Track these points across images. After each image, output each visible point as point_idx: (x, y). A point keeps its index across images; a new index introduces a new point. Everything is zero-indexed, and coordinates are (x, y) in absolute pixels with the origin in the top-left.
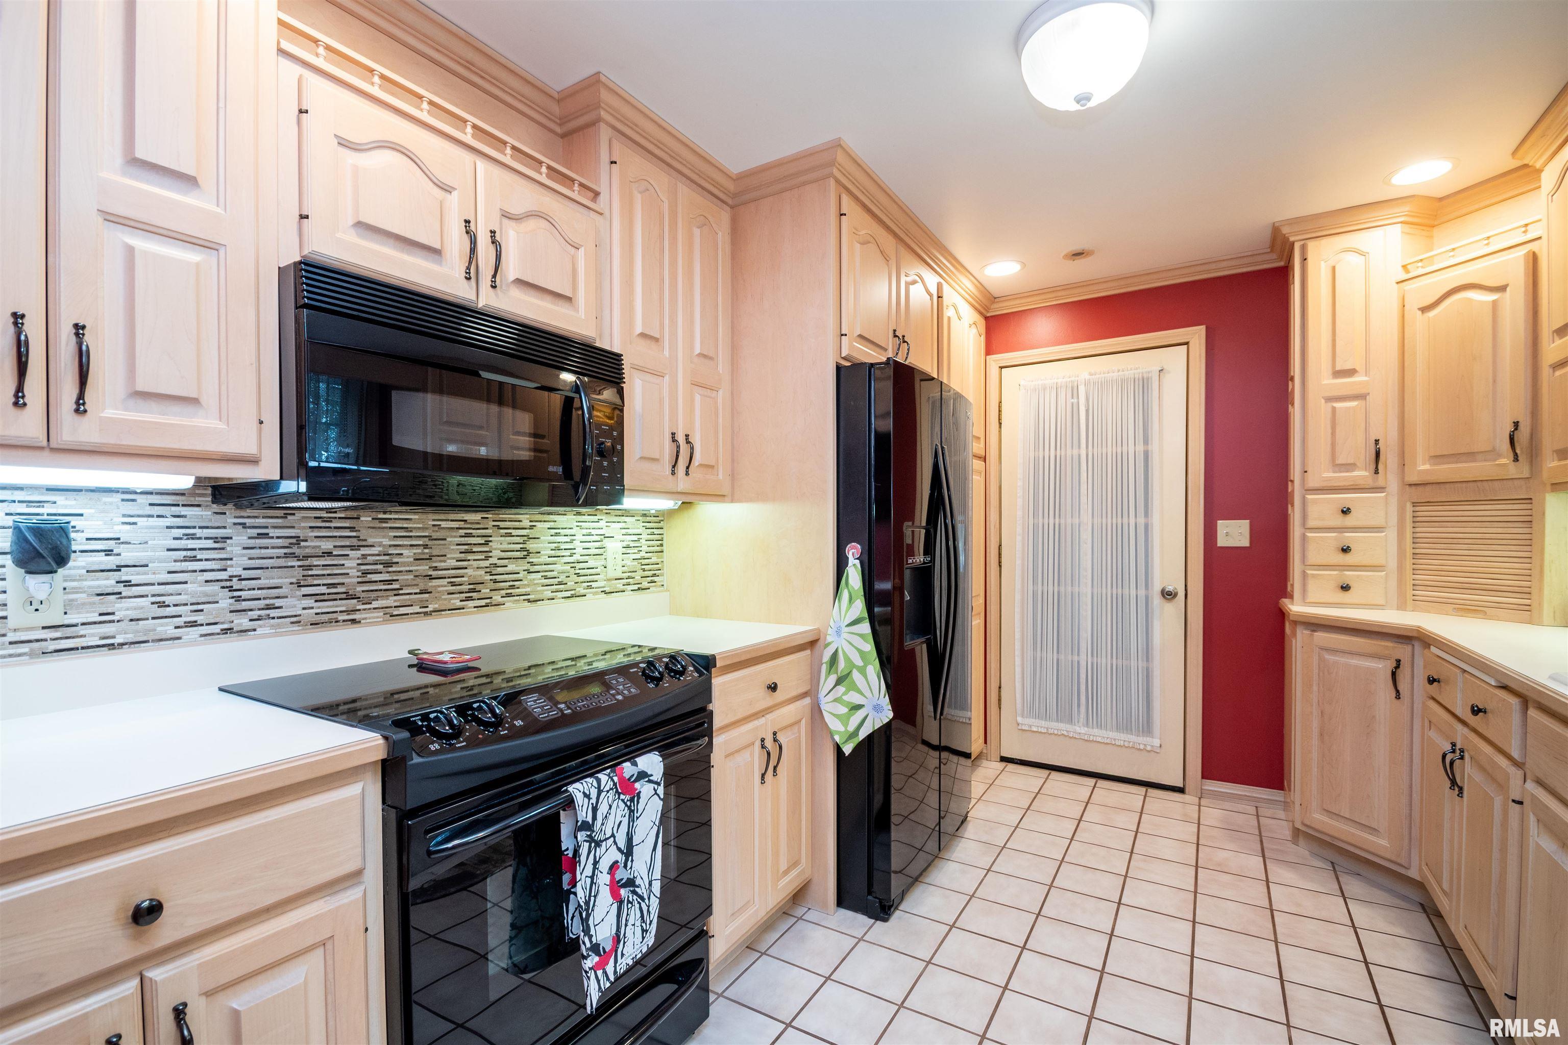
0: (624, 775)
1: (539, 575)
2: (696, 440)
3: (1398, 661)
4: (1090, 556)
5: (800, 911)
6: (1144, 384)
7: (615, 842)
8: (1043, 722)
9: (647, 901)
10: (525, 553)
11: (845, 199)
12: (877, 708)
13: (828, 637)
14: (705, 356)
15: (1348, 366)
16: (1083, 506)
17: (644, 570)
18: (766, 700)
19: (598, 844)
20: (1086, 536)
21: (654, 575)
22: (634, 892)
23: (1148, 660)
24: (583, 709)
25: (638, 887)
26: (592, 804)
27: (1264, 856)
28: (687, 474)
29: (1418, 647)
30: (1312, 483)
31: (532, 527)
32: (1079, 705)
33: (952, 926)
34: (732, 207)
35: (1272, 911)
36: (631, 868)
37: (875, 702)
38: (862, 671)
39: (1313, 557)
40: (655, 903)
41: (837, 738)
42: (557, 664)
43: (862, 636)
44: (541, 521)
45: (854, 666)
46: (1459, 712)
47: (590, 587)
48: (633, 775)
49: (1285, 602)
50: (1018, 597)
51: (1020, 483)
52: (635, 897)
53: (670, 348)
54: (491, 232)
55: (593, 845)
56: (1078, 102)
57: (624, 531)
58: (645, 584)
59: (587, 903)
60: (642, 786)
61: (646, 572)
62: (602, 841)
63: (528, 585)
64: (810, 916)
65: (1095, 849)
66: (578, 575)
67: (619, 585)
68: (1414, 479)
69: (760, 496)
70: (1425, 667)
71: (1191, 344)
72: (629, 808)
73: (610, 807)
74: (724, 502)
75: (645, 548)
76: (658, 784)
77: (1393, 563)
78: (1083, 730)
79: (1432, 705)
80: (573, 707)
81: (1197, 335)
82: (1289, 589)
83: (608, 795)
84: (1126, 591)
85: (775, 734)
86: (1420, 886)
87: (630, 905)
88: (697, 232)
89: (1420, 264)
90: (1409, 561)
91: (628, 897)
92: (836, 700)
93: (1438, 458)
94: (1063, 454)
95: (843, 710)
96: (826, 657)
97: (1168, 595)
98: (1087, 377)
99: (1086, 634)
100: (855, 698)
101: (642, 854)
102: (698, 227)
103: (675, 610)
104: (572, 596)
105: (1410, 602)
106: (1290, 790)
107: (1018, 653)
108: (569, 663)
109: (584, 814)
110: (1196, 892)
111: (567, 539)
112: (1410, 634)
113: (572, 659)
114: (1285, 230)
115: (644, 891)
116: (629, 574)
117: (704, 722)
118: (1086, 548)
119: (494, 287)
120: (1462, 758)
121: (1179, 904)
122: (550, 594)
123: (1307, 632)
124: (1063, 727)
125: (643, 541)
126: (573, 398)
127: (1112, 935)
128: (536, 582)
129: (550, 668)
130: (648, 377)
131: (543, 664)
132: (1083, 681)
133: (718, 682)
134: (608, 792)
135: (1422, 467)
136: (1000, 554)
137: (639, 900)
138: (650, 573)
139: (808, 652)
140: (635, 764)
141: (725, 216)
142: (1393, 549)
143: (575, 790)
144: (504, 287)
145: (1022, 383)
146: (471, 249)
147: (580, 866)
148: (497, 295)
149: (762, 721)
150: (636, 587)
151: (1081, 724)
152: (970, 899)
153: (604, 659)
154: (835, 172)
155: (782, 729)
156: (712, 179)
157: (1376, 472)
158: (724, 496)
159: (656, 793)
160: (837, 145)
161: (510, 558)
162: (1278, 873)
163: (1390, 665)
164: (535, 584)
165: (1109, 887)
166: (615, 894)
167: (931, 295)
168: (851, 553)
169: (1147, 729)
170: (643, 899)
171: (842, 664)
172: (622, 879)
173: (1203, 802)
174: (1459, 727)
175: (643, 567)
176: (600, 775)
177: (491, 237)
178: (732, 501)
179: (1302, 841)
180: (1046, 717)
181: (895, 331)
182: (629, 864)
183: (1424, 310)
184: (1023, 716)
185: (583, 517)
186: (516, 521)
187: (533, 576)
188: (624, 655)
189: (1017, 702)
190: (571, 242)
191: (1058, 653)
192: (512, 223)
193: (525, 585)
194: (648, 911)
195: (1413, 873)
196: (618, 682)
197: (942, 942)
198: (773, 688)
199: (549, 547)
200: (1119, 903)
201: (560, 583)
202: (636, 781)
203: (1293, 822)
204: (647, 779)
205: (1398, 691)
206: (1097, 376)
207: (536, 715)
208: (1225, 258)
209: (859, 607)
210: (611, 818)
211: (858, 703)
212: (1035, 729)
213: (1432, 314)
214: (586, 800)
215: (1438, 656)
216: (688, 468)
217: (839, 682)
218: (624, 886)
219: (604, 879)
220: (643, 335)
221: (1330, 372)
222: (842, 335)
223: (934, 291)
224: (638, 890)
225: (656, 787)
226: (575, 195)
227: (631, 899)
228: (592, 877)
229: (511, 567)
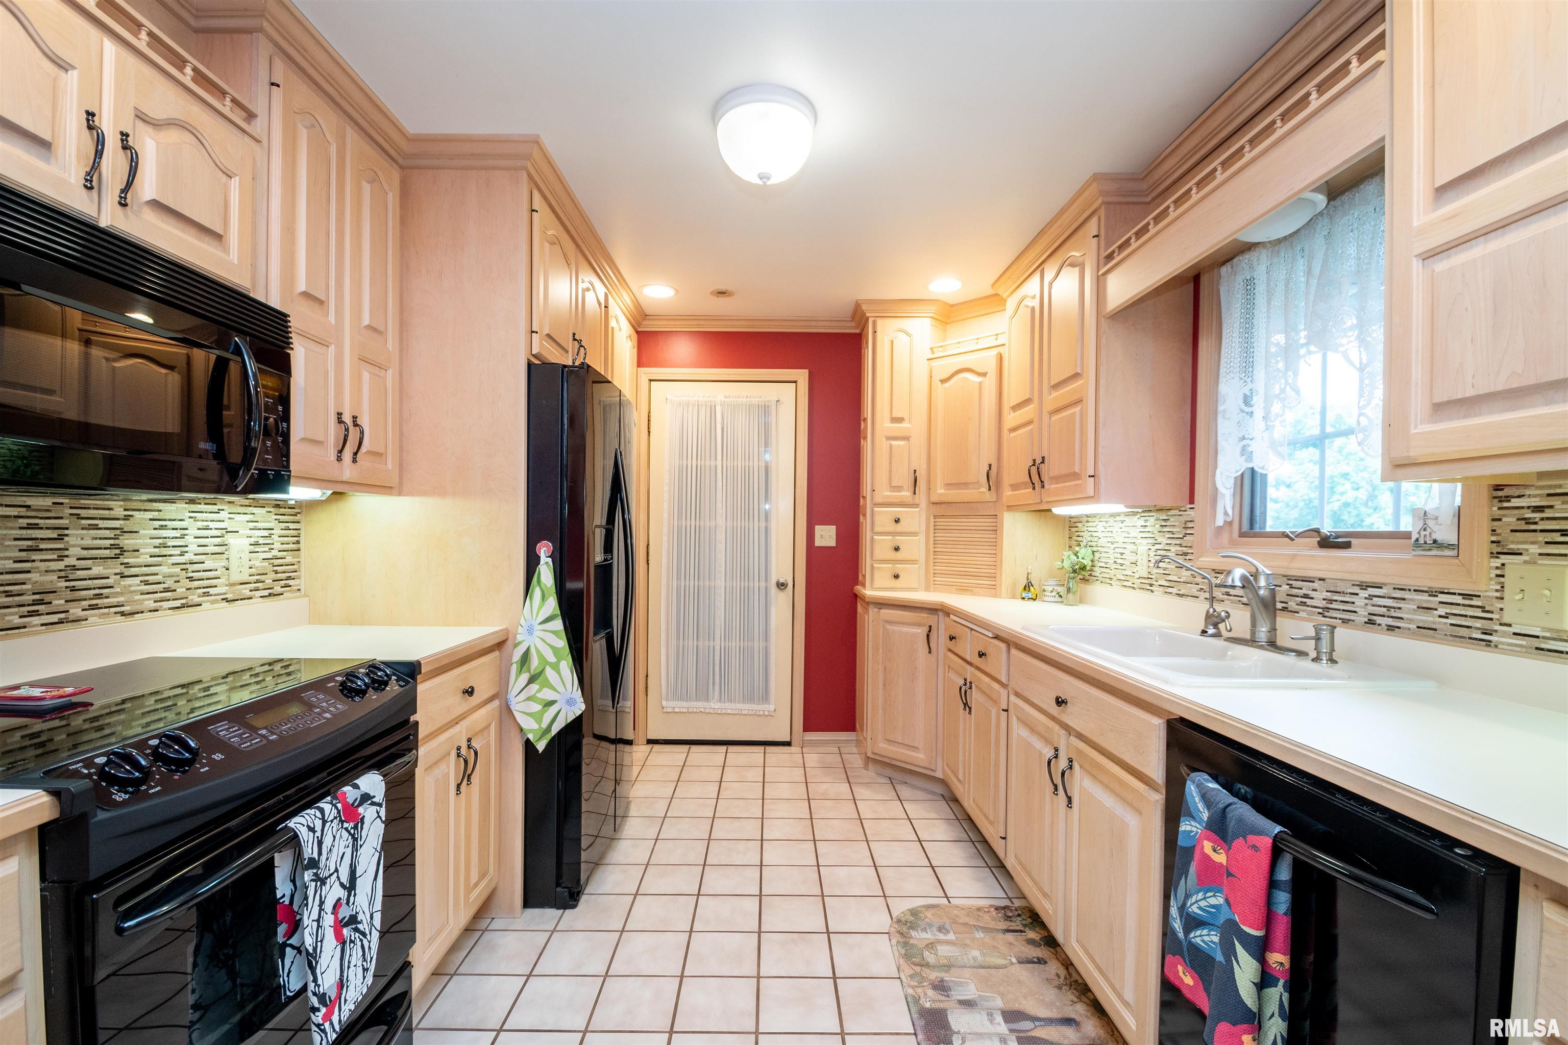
0: (348, 800)
1: (137, 580)
2: (364, 422)
3: (930, 627)
4: (724, 555)
5: (483, 924)
6: (765, 410)
7: (338, 877)
8: (685, 703)
9: (368, 937)
10: (118, 551)
11: (536, 194)
12: (570, 702)
13: (518, 636)
14: (374, 330)
15: (899, 415)
16: (719, 511)
17: (276, 572)
18: (462, 705)
19: (323, 882)
20: (721, 536)
21: (289, 578)
22: (356, 930)
23: (766, 641)
24: (291, 733)
25: (360, 923)
26: (318, 837)
27: (849, 782)
28: (354, 461)
29: (940, 614)
30: (878, 499)
31: (127, 518)
32: (714, 684)
33: (636, 895)
34: (401, 167)
35: (861, 820)
36: (353, 904)
37: (568, 696)
38: (556, 667)
39: (878, 555)
40: (376, 935)
41: (531, 737)
42: (162, 694)
43: (554, 632)
44: (140, 510)
45: (547, 663)
46: (968, 658)
47: (206, 594)
48: (356, 799)
49: (858, 588)
50: (664, 591)
51: (666, 488)
52: (357, 934)
53: (336, 314)
54: (122, 133)
55: (319, 883)
56: (761, 179)
57: (252, 525)
58: (278, 589)
59: (315, 949)
60: (366, 809)
61: (279, 575)
62: (326, 878)
63: (121, 594)
64: (496, 925)
65: (736, 802)
66: (191, 579)
67: (245, 591)
68: (934, 499)
69: (438, 491)
70: (946, 630)
71: (798, 383)
72: (353, 836)
73: (334, 837)
74: (391, 494)
75: (277, 546)
76: (380, 805)
77: (922, 559)
78: (717, 705)
79: (950, 654)
80: (277, 731)
81: (802, 376)
82: (860, 578)
83: (332, 825)
84: (751, 584)
85: (469, 740)
86: (943, 782)
87: (352, 945)
88: (367, 188)
89: (940, 349)
90: (932, 556)
91: (351, 936)
92: (528, 699)
93: (949, 485)
94: (703, 463)
95: (537, 707)
96: (517, 655)
97: (781, 586)
98: (723, 399)
99: (720, 622)
100: (547, 694)
101: (364, 885)
102: (369, 182)
103: (318, 617)
104: (183, 606)
105: (932, 586)
106: (862, 730)
107: (663, 643)
108: (179, 691)
109: (310, 851)
110: (811, 818)
111: (177, 534)
112: (937, 608)
113: (183, 686)
114: (864, 307)
115: (366, 926)
116: (258, 577)
117: (410, 735)
118: (721, 547)
119: (124, 205)
120: (971, 688)
121: (800, 830)
122: (153, 605)
123: (876, 610)
124: (701, 705)
125: (275, 537)
126: (227, 361)
127: (761, 865)
128: (132, 589)
129: (152, 700)
130: (311, 345)
131: (143, 696)
132: (717, 662)
133: (423, 688)
134: (332, 821)
135: (940, 491)
136: (648, 553)
137: (361, 937)
138: (284, 576)
139: (496, 653)
140: (356, 787)
141: (396, 175)
142: (923, 548)
143: (298, 826)
144: (135, 208)
145: (669, 397)
146: (96, 151)
147: (307, 910)
148: (126, 216)
149: (457, 728)
150: (266, 593)
151: (715, 701)
152: (646, 868)
153: (226, 683)
154: (529, 165)
155: (476, 734)
156: (386, 134)
157: (915, 493)
158: (391, 487)
159: (379, 817)
160: (536, 141)
161: (96, 558)
162: (860, 792)
163: (926, 629)
164: (132, 592)
165: (751, 829)
166: (339, 936)
167: (600, 304)
168: (542, 551)
169: (765, 698)
170: (364, 935)
171: (535, 663)
172: (345, 918)
173: (805, 750)
174: (968, 667)
175: (275, 568)
176: (320, 805)
177: (122, 140)
178: (400, 494)
179: (871, 766)
180: (687, 698)
181: (574, 334)
182: (352, 898)
183: (943, 381)
184: (667, 700)
185: (199, 506)
186: (104, 509)
187: (129, 581)
188: (251, 676)
189: (663, 687)
190: (222, 167)
191: (697, 640)
192: (149, 129)
193: (118, 593)
194: (370, 948)
195: (939, 774)
196: (318, 699)
197: (630, 910)
198: (470, 692)
199: (151, 544)
200: (762, 840)
201: (167, 590)
202: (359, 805)
203: (866, 754)
204: (370, 802)
205: (930, 648)
206: (731, 399)
207: (236, 745)
208: (821, 319)
209: (552, 605)
210: (335, 850)
211: (551, 699)
212: (677, 710)
213: (947, 385)
214: (311, 834)
215: (955, 621)
216: (356, 454)
217: (531, 680)
218: (347, 925)
219: (329, 920)
220: (306, 295)
221: (889, 418)
222: (533, 332)
223: (602, 301)
224: (360, 926)
225: (378, 808)
226: (226, 110)
227: (353, 938)
228: (318, 921)
229: (97, 570)
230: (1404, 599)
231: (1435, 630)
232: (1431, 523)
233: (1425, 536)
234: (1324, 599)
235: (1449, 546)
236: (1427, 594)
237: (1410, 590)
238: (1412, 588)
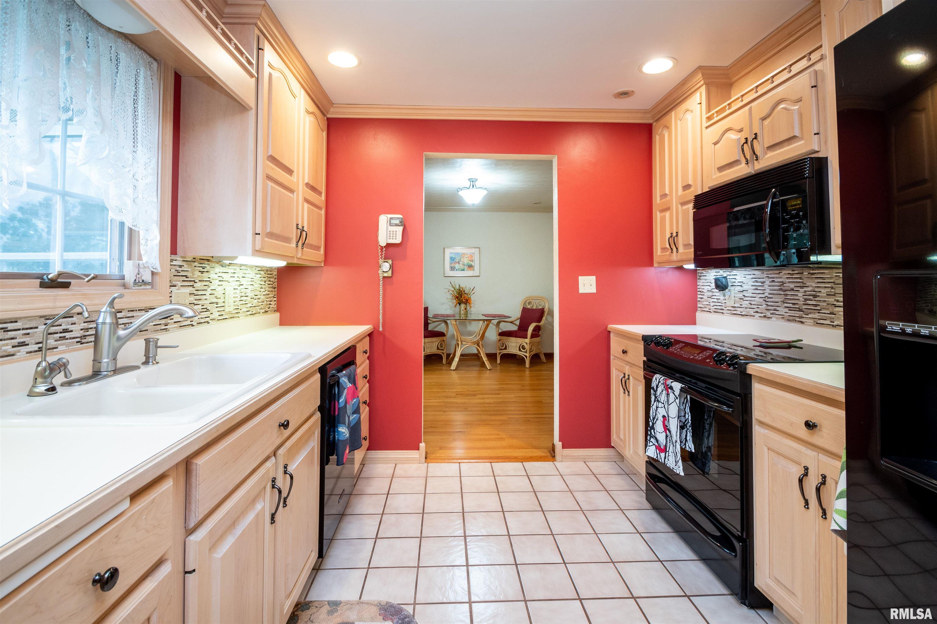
119: (757, 160)
148: (759, 163)
230: (133, 317)
231: (147, 330)
232: (141, 270)
233: (139, 278)
234: (82, 330)
235: (148, 284)
236: (144, 311)
237: (136, 310)
238: (137, 309)
